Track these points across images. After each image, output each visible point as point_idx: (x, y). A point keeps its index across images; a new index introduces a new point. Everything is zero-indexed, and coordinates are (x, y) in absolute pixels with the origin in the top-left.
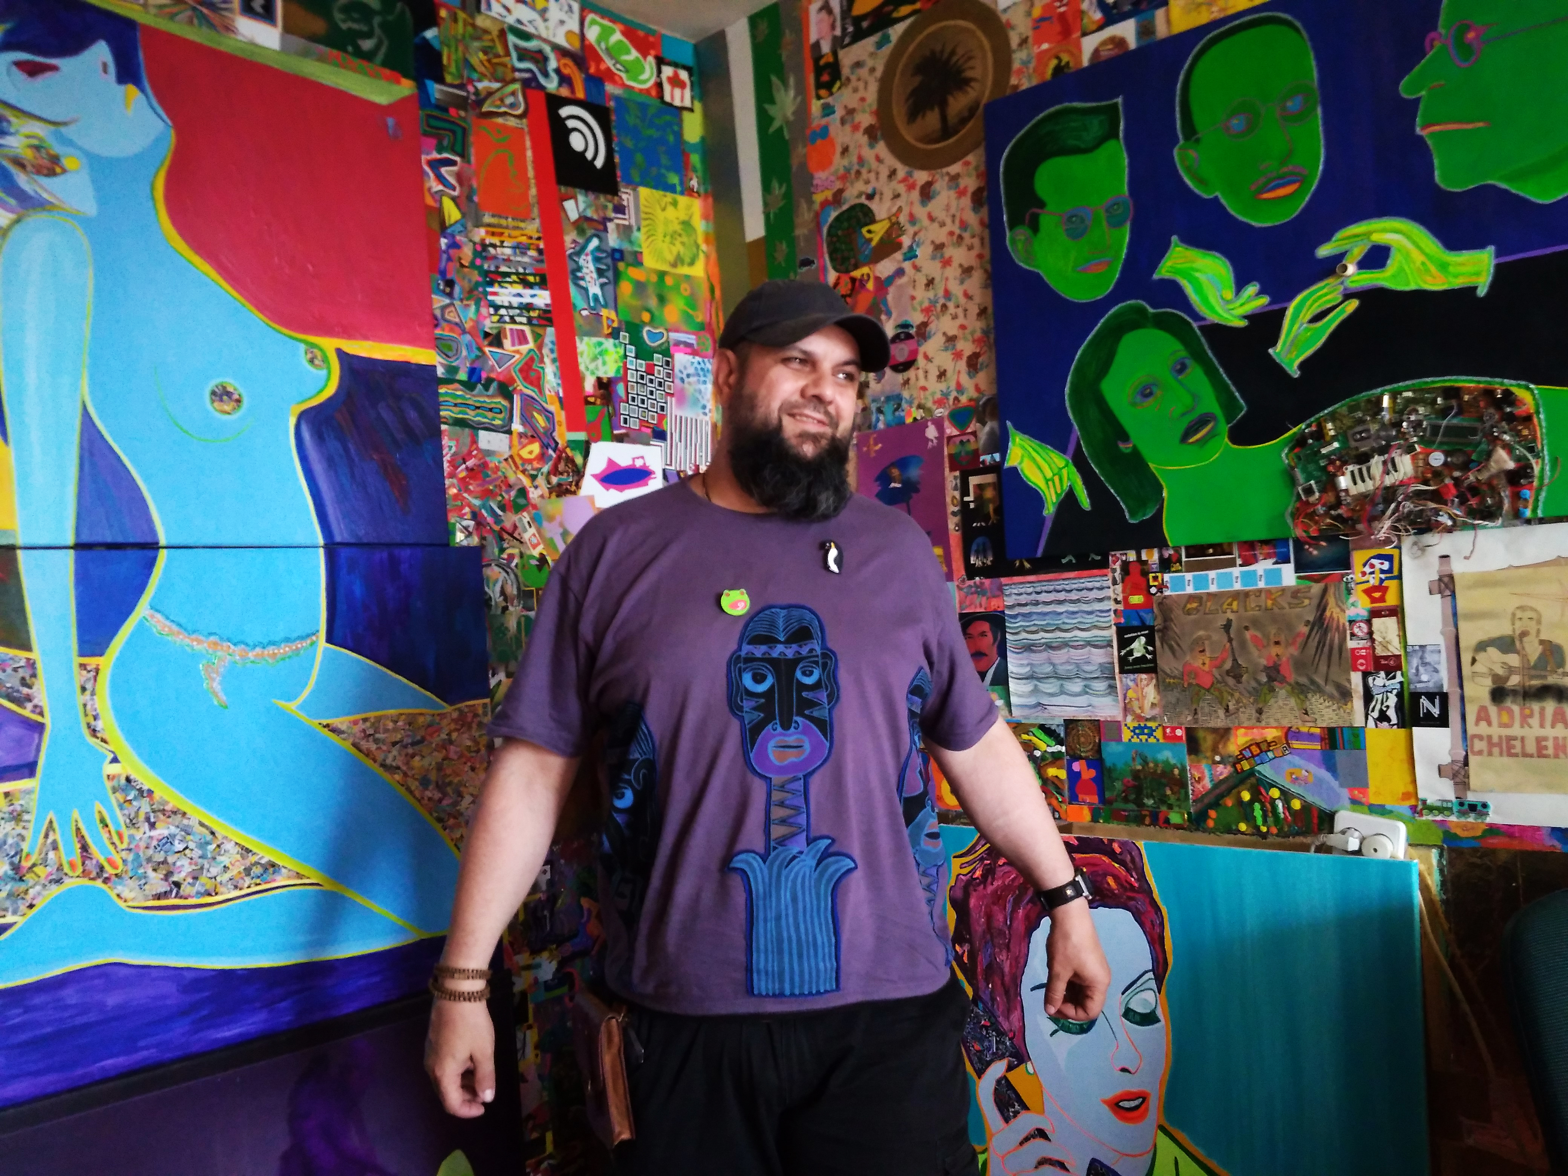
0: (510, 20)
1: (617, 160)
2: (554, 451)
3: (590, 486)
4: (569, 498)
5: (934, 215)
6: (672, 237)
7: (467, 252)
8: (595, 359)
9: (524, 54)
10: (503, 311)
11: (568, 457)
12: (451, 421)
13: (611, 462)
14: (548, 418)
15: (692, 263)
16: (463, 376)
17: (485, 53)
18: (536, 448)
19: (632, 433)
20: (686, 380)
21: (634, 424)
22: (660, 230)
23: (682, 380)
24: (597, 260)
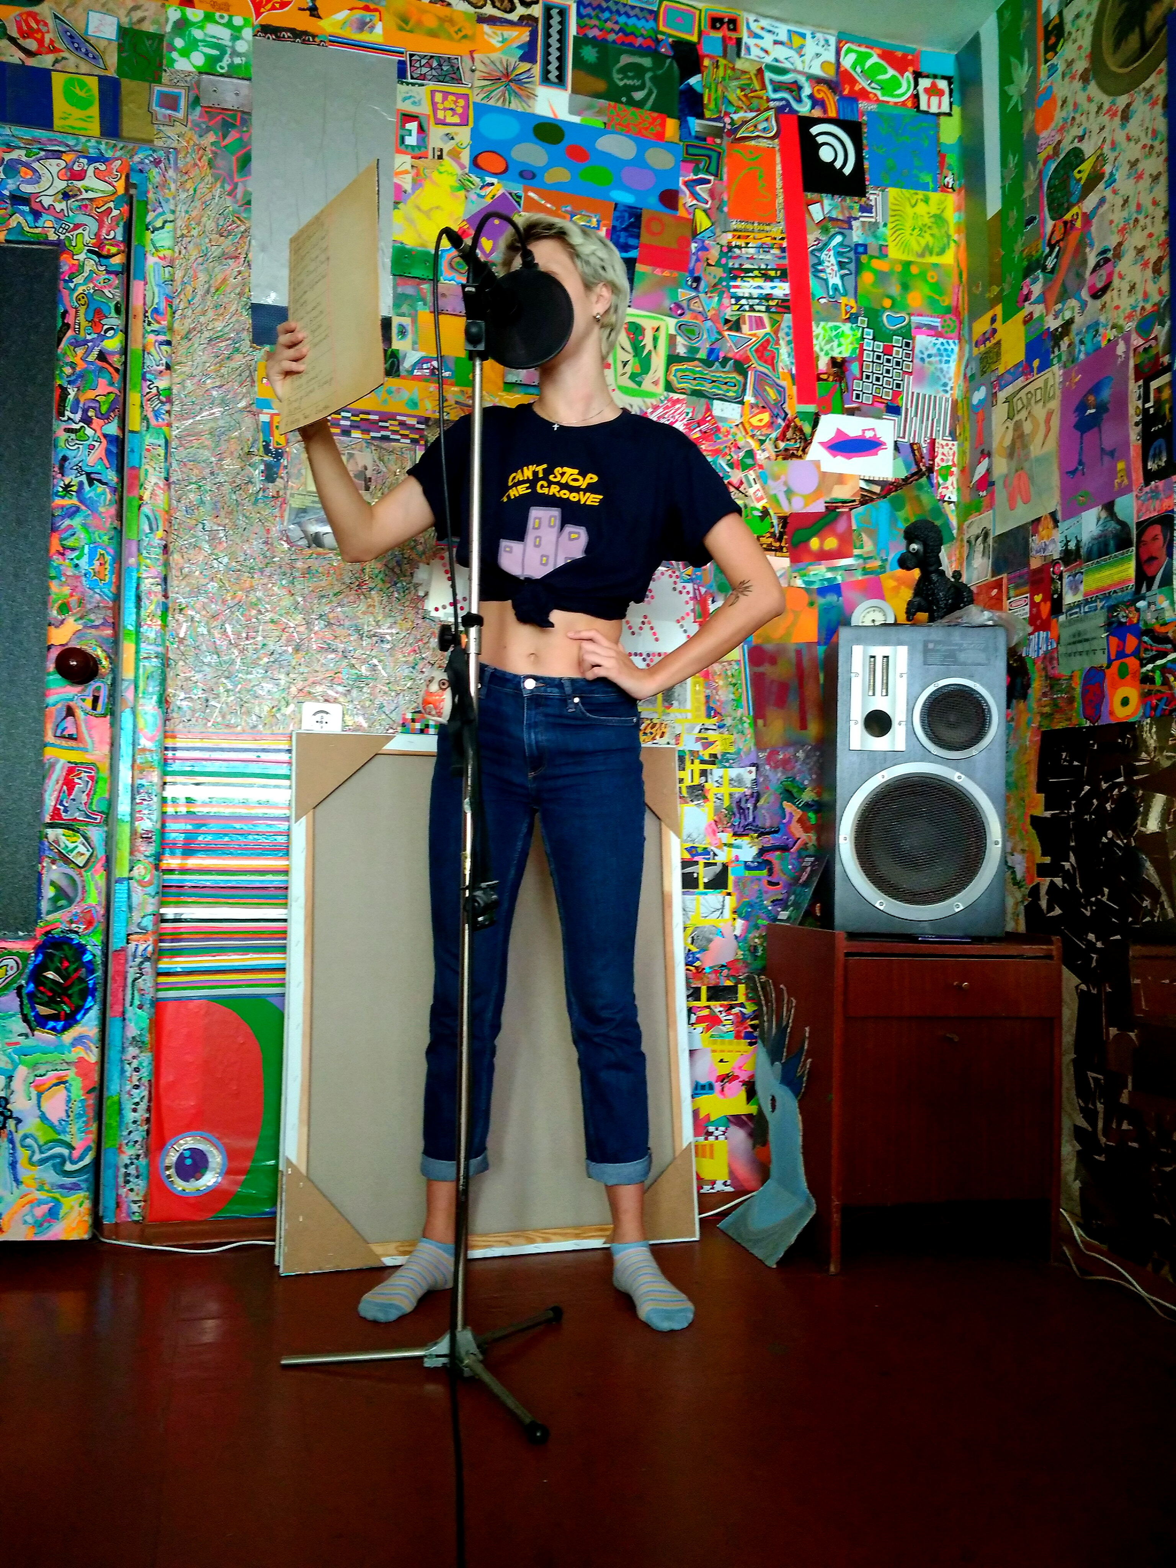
0: (768, 60)
1: (866, 165)
2: (784, 420)
3: (816, 452)
4: (795, 461)
5: (1131, 135)
6: (921, 230)
7: (714, 253)
8: (830, 341)
9: (778, 87)
10: (743, 302)
11: (796, 426)
12: (689, 392)
13: (839, 432)
14: (779, 392)
15: (942, 252)
16: (702, 355)
17: (743, 90)
18: (766, 417)
19: (864, 408)
20: (927, 360)
21: (867, 399)
22: (909, 224)
23: (922, 359)
24: (839, 254)
